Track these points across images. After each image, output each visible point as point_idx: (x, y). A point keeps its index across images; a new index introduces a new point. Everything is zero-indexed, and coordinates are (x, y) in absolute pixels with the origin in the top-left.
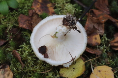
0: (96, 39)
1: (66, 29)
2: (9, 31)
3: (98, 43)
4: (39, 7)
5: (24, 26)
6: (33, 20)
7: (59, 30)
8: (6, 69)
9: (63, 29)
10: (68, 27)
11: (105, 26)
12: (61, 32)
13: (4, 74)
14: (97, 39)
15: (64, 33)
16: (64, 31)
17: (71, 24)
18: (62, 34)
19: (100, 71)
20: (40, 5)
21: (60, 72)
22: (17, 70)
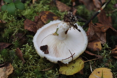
0: (97, 45)
1: (66, 25)
2: (15, 35)
3: (99, 49)
4: (45, 17)
5: (29, 29)
6: (38, 25)
7: (60, 27)
8: (8, 67)
9: (63, 25)
10: (69, 23)
11: (106, 35)
12: (61, 29)
13: (5, 72)
14: (99, 45)
15: (64, 29)
16: (65, 27)
17: (71, 20)
18: (63, 30)
19: (99, 72)
20: (46, 16)
21: (60, 70)
22: (19, 66)
